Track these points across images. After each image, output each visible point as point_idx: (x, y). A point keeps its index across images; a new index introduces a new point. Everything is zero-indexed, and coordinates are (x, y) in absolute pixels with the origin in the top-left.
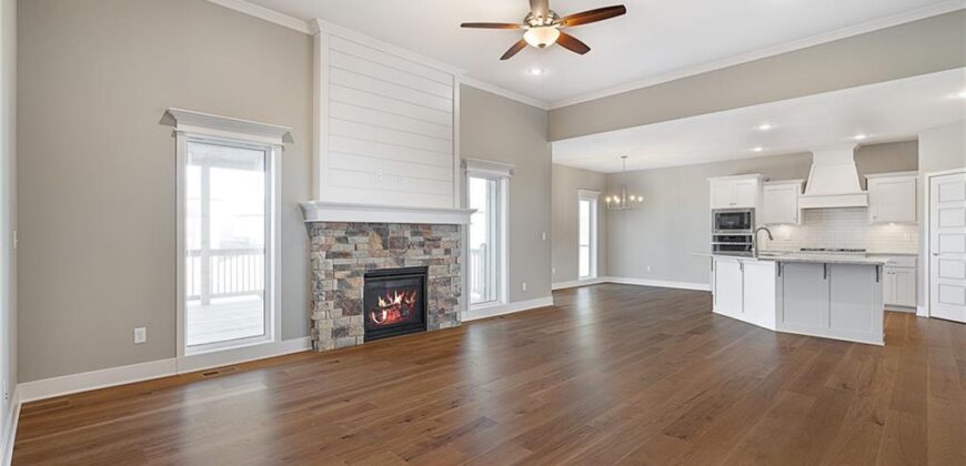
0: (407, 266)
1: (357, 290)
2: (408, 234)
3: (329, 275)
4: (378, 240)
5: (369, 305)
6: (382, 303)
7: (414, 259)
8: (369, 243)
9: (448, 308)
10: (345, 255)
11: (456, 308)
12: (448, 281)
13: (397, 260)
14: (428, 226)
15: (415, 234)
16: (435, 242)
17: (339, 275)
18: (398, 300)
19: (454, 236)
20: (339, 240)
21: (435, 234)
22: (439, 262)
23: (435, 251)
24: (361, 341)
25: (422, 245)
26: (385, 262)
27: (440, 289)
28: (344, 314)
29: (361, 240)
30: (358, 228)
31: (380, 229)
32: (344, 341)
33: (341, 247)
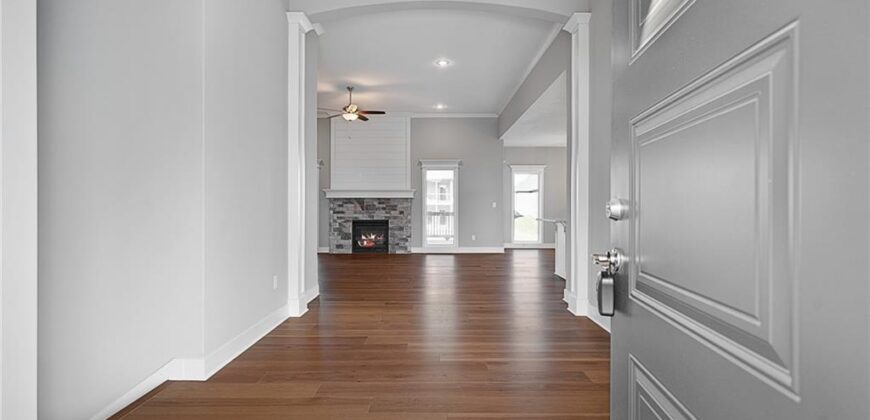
0: (375, 219)
1: (349, 228)
2: (376, 203)
3: (335, 221)
4: (358, 205)
5: (356, 236)
6: (363, 237)
7: (380, 216)
8: (355, 207)
9: (402, 244)
10: (343, 212)
11: (407, 244)
12: (401, 229)
13: (370, 217)
14: (389, 199)
15: (380, 203)
16: (394, 208)
17: (339, 221)
18: (373, 237)
19: (405, 205)
20: (340, 206)
21: (392, 203)
22: (395, 218)
23: (392, 212)
24: (350, 252)
25: (384, 209)
26: (363, 217)
27: (396, 232)
28: (342, 238)
29: (349, 205)
30: (349, 201)
31: (360, 201)
32: (341, 251)
33: (341, 209)
